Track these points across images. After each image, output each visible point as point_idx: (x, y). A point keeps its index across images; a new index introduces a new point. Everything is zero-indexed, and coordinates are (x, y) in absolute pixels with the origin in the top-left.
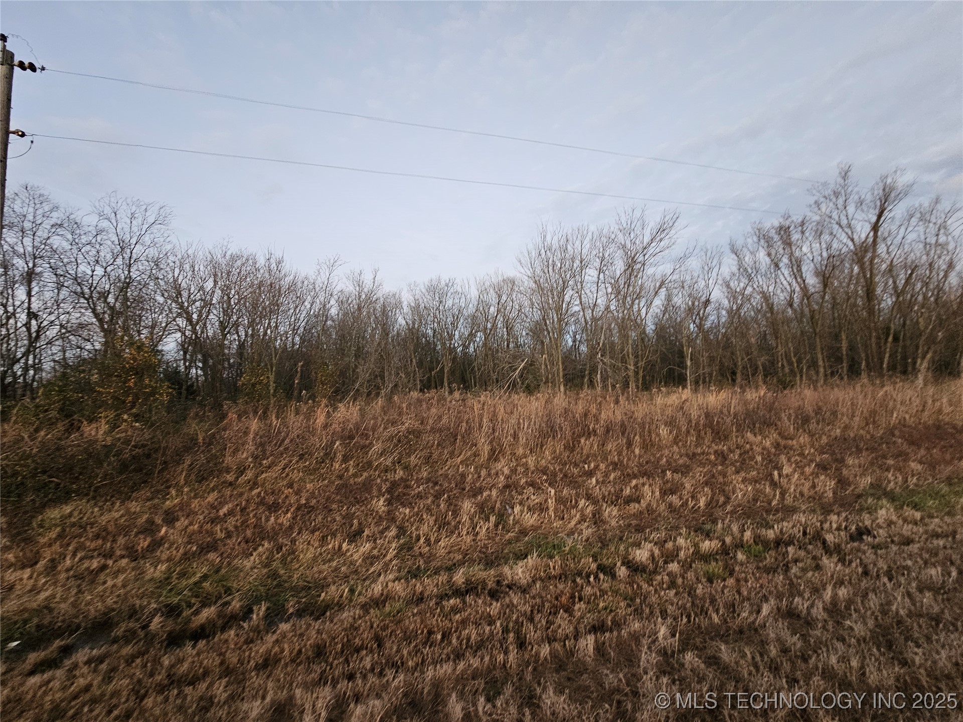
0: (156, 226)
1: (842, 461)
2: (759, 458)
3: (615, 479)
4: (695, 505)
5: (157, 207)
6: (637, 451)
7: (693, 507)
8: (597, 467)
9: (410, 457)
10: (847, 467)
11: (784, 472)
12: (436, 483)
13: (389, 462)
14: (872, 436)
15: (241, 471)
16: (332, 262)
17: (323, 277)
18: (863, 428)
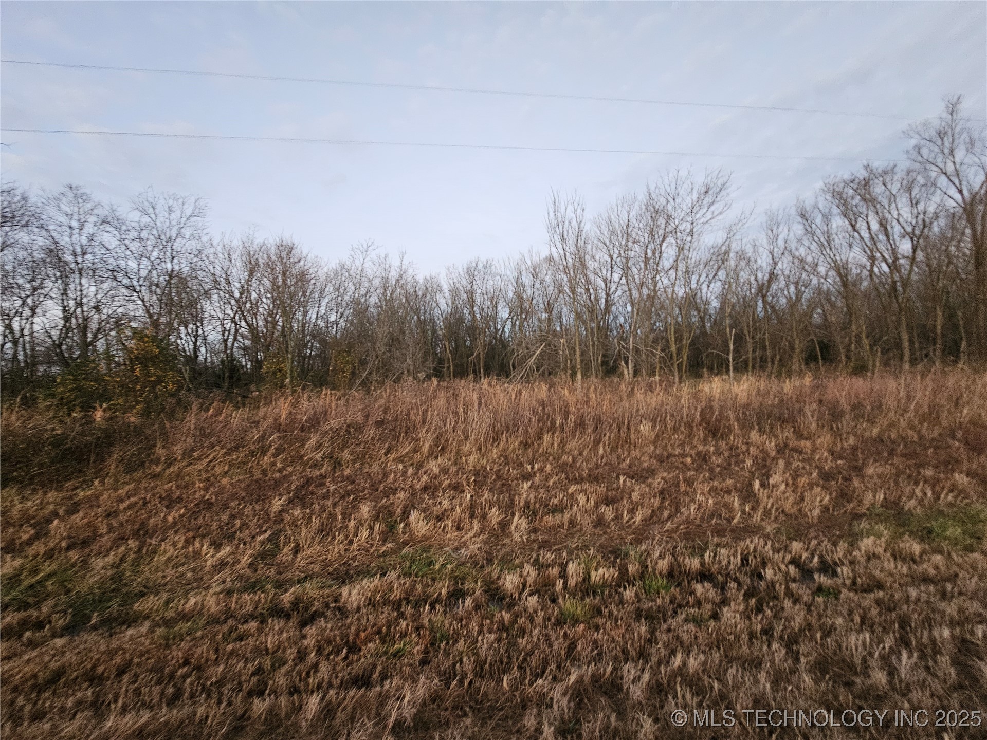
0: (192, 219)
1: (859, 470)
2: (749, 462)
3: (555, 483)
4: (630, 519)
5: (193, 199)
6: (601, 451)
7: (627, 522)
8: (541, 470)
9: (343, 451)
10: (862, 477)
11: (771, 481)
12: (353, 482)
13: (318, 457)
14: (921, 437)
15: (170, 462)
16: (365, 246)
17: (358, 263)
18: (912, 427)
